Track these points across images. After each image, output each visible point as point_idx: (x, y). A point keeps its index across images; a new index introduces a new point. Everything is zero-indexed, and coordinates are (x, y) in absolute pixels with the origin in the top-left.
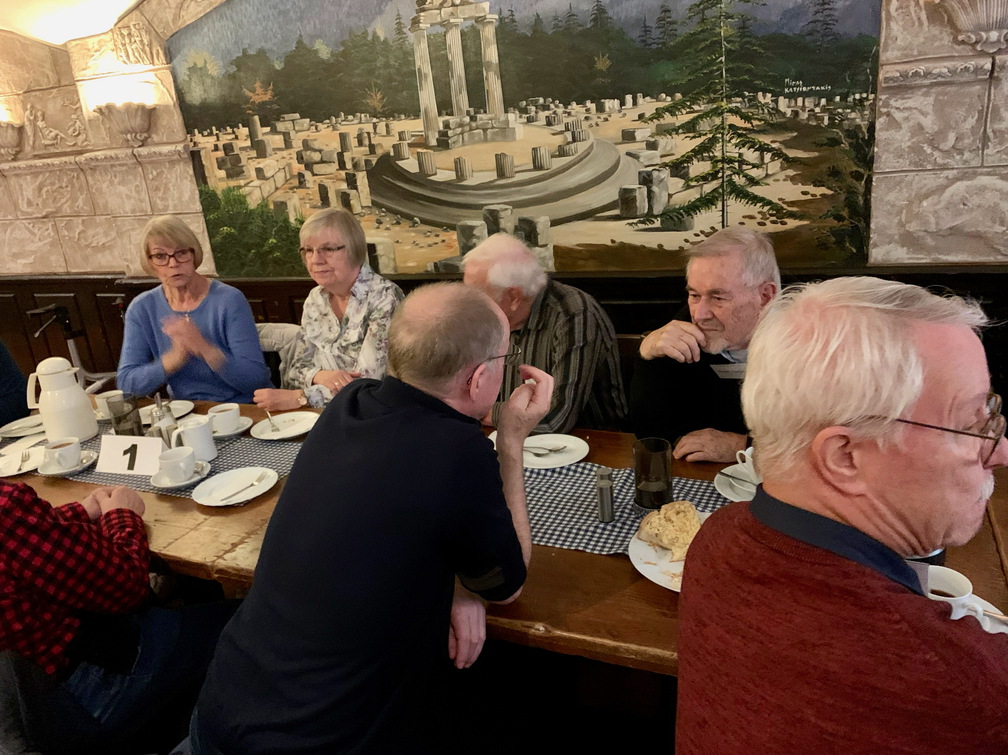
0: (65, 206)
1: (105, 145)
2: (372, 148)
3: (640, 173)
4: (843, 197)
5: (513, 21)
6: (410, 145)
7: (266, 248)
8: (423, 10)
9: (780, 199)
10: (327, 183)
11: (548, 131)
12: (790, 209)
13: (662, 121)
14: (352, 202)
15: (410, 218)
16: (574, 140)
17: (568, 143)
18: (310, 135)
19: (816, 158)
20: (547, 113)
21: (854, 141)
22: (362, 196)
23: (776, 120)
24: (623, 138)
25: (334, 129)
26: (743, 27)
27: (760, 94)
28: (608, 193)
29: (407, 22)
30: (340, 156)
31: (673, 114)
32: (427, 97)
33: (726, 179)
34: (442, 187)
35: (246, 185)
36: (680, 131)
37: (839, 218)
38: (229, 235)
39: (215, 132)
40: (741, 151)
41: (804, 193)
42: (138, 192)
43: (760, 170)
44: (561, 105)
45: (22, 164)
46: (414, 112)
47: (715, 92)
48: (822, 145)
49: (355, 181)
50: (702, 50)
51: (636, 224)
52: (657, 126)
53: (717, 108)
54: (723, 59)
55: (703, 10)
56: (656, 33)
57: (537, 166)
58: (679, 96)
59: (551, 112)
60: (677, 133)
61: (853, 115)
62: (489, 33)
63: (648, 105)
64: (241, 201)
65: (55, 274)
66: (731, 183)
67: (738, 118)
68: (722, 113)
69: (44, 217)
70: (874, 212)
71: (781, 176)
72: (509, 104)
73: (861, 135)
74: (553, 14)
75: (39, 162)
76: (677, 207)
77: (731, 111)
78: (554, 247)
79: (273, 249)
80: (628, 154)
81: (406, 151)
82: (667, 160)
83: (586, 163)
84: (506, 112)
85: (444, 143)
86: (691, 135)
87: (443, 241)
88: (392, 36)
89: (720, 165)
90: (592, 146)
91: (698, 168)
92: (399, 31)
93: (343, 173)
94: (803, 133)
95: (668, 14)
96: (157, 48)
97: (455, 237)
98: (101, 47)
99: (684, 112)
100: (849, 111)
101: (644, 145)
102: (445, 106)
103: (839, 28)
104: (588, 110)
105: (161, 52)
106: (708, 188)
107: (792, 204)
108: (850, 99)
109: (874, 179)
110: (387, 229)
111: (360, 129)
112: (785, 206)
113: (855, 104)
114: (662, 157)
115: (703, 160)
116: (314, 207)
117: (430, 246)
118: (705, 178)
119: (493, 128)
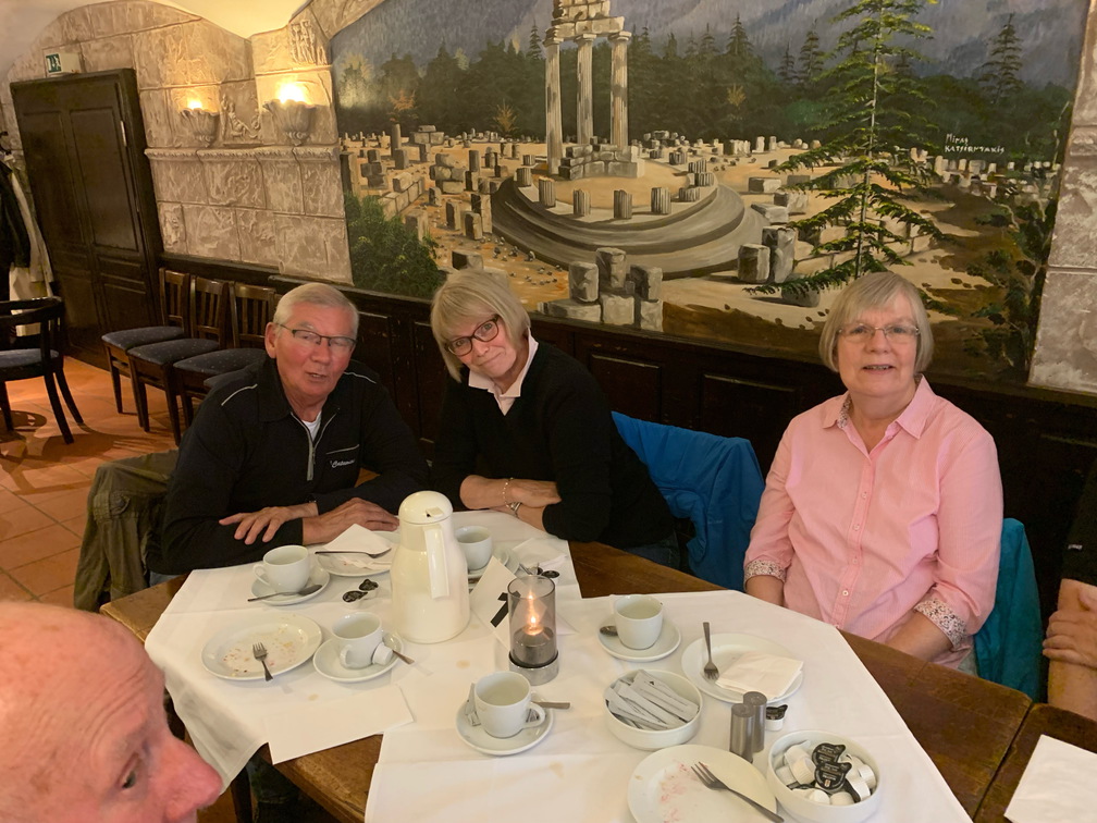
0: (244, 198)
1: (273, 141)
2: (498, 169)
3: (764, 231)
4: (1004, 292)
5: (646, 40)
6: (533, 171)
7: (396, 264)
8: (559, 22)
9: (924, 285)
10: (455, 203)
11: (669, 171)
12: (936, 299)
13: (795, 172)
14: (474, 226)
15: (526, 251)
16: (697, 184)
17: (691, 187)
18: (445, 150)
19: (975, 238)
20: (671, 149)
21: (1027, 222)
22: (485, 222)
23: (931, 184)
24: (750, 187)
25: (466, 146)
26: (902, 64)
27: (914, 150)
28: (726, 251)
29: (542, 35)
30: (469, 174)
31: (808, 165)
32: (554, 120)
33: (861, 251)
34: (559, 221)
35: (384, 195)
36: (815, 186)
37: (996, 319)
38: (366, 244)
39: (362, 138)
40: (884, 219)
41: (955, 281)
42: (295, 191)
43: (905, 245)
44: (687, 142)
45: (214, 152)
46: (539, 135)
47: (860, 143)
48: (984, 223)
49: (479, 204)
50: (851, 88)
51: (754, 290)
52: (789, 177)
53: (861, 163)
54: (874, 102)
55: (856, 40)
56: (799, 65)
57: (656, 210)
58: (817, 143)
59: (676, 149)
60: (811, 189)
61: (1029, 189)
62: (620, 52)
63: (781, 152)
64: (378, 212)
65: (232, 262)
66: (867, 256)
67: (885, 178)
68: (866, 170)
69: (228, 206)
70: (1043, 319)
71: (929, 256)
72: (634, 135)
73: (1036, 216)
74: (689, 35)
75: (227, 152)
76: (803, 277)
77: (876, 168)
78: (665, 304)
79: (403, 265)
80: (753, 207)
81: (529, 177)
82: (796, 219)
83: (706, 213)
84: (630, 144)
85: (565, 174)
86: (827, 192)
87: (555, 281)
88: (527, 48)
89: (857, 233)
90: (715, 192)
91: (831, 233)
92: (534, 43)
93: (469, 194)
94: (963, 204)
95: (815, 43)
96: (320, 47)
97: (566, 278)
98: (277, 43)
99: (821, 164)
100: (1025, 182)
101: (772, 198)
102: (570, 132)
103: (1024, 75)
104: (715, 151)
105: (324, 52)
106: (841, 258)
107: (938, 292)
108: (1028, 167)
109: (1047, 275)
110: (504, 260)
111: (489, 149)
112: (930, 294)
113: (1035, 175)
114: (791, 214)
115: (838, 224)
116: (440, 227)
117: (542, 284)
118: (837, 247)
119: (615, 160)
